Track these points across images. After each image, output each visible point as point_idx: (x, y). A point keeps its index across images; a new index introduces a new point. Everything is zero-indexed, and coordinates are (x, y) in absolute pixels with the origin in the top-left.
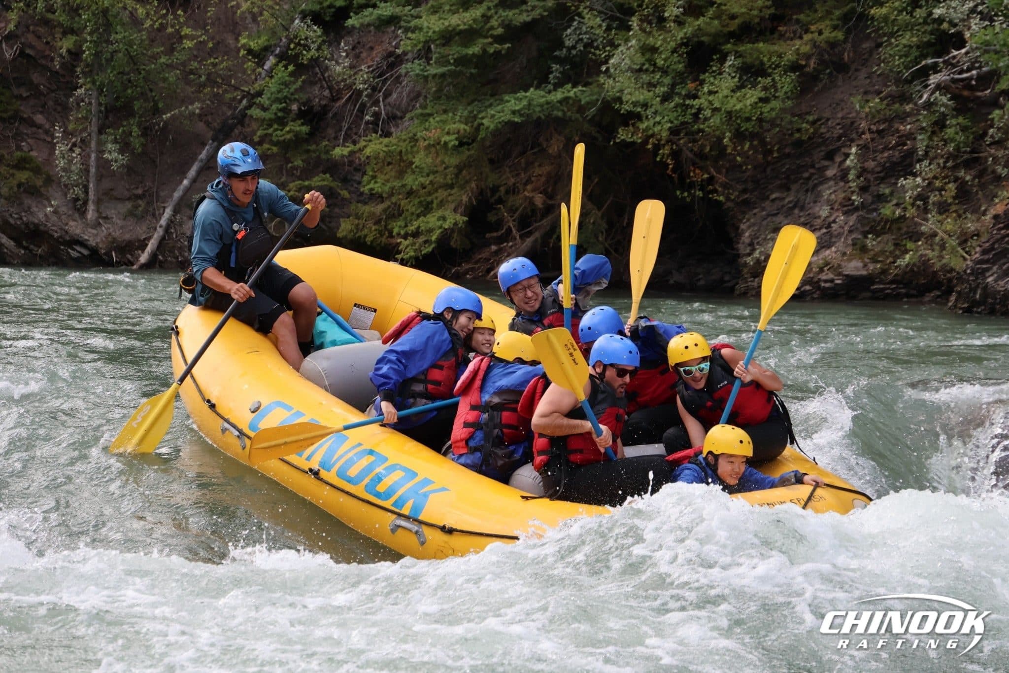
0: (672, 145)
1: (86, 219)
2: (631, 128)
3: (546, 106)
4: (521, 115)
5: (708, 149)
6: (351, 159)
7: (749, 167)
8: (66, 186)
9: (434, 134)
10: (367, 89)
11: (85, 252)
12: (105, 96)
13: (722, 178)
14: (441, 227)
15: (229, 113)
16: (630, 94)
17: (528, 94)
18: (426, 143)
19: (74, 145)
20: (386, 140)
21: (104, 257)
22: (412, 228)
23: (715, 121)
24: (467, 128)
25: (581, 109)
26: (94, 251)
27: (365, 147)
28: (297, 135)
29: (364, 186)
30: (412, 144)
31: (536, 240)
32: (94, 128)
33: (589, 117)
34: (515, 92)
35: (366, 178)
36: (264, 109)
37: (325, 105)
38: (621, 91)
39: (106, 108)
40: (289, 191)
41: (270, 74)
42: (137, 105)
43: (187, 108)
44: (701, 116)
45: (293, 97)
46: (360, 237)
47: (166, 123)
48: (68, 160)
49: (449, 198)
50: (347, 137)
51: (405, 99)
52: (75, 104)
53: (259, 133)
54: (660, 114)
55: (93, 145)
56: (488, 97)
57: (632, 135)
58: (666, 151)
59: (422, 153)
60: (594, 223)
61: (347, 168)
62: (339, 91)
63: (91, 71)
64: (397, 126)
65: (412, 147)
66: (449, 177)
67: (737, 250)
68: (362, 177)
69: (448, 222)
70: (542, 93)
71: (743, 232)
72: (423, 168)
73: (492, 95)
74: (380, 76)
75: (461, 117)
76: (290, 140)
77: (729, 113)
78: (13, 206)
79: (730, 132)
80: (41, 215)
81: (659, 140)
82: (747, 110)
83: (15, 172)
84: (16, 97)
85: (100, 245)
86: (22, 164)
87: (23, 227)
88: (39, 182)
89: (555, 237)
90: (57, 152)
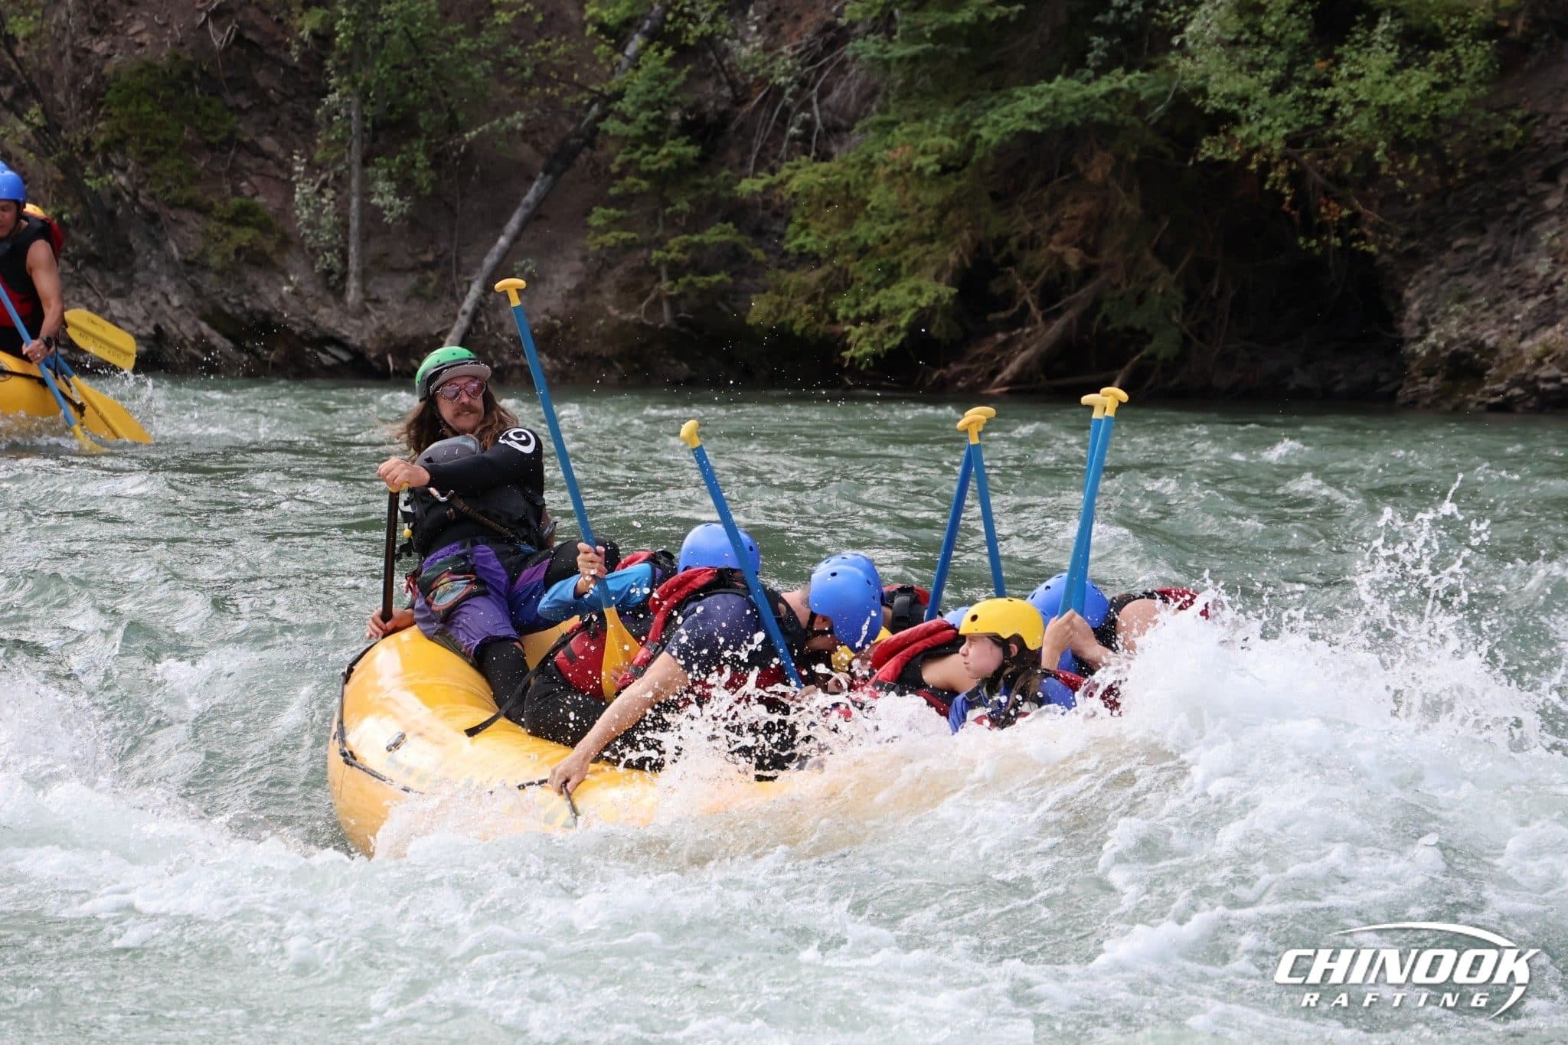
0: (1290, 163)
1: (346, 303)
2: (1222, 136)
3: (1082, 106)
4: (1042, 120)
5: (1348, 169)
6: (767, 197)
7: (1418, 196)
8: (312, 251)
9: (900, 155)
10: (791, 84)
11: (345, 357)
12: (373, 104)
13: (1372, 216)
14: (914, 305)
15: (571, 128)
16: (1220, 82)
17: (1052, 86)
18: (889, 169)
19: (324, 184)
20: (824, 166)
21: (376, 364)
22: (867, 308)
23: (1361, 122)
24: (956, 144)
25: (1140, 109)
26: (358, 354)
27: (790, 177)
28: (680, 161)
29: (789, 242)
30: (864, 171)
31: (1069, 324)
32: (355, 156)
33: (1154, 121)
34: (1032, 83)
35: (791, 228)
36: (626, 120)
37: (725, 112)
38: (1206, 77)
39: (374, 123)
40: (668, 252)
41: (635, 63)
42: (423, 119)
43: (503, 120)
44: (1337, 115)
45: (673, 99)
46: (783, 324)
47: (470, 146)
48: (315, 209)
49: (928, 258)
50: (761, 162)
51: (853, 99)
52: (324, 119)
53: (619, 159)
54: (1270, 114)
55: (354, 183)
56: (988, 92)
57: (1225, 149)
58: (1280, 173)
59: (882, 187)
60: (1163, 294)
61: (761, 212)
62: (747, 88)
63: (349, 65)
64: (840, 143)
65: (865, 176)
66: (926, 223)
67: (1401, 331)
68: (786, 227)
69: (925, 297)
70: (1076, 83)
71: (1409, 302)
72: (883, 211)
73: (995, 89)
74: (813, 62)
75: (944, 125)
76: (669, 169)
77: (1384, 109)
78: (228, 285)
79: (1385, 140)
80: (273, 299)
81: (1269, 156)
82: (1413, 103)
83: (232, 229)
84: (231, 109)
85: (369, 345)
86: (242, 216)
87: (245, 317)
88: (269, 245)
89: (1099, 317)
90: (297, 197)
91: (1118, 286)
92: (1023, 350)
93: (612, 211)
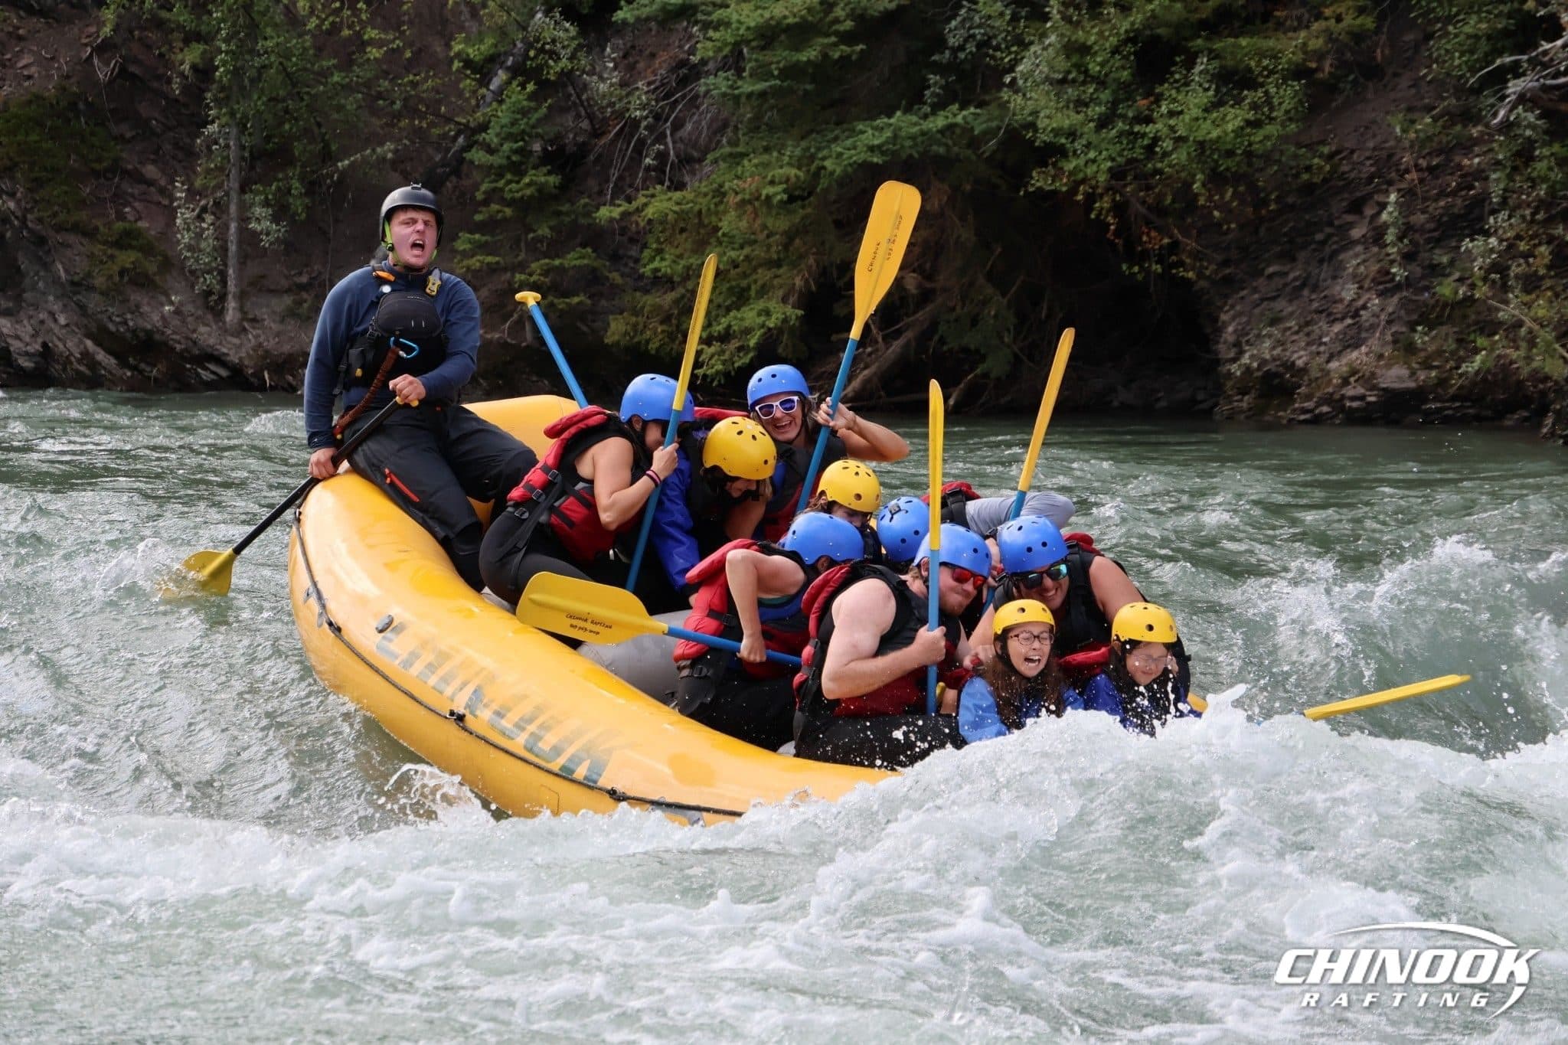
0: (1114, 194)
1: (224, 323)
2: (1051, 170)
3: (920, 139)
4: (883, 153)
5: (1169, 200)
6: (623, 224)
7: (1233, 226)
8: (192, 272)
9: (749, 185)
10: (646, 117)
11: (224, 373)
12: (250, 135)
14: (763, 326)
15: (438, 157)
16: (1049, 117)
17: (892, 121)
18: (739, 198)
19: (204, 210)
20: (677, 195)
21: (252, 380)
22: (718, 328)
23: (1180, 156)
24: (801, 174)
25: (975, 142)
26: (236, 371)
27: (646, 205)
28: (541, 188)
29: (645, 266)
30: (717, 200)
31: (907, 345)
32: (234, 184)
33: (987, 154)
34: (873, 118)
35: (647, 253)
36: (491, 150)
37: (584, 144)
38: (1035, 113)
39: (251, 153)
40: (530, 275)
41: (499, 97)
42: (298, 148)
43: (374, 150)
44: (1158, 149)
45: (534, 132)
46: (639, 343)
47: (343, 174)
48: (196, 234)
49: (776, 282)
50: (618, 191)
51: (705, 132)
52: (204, 149)
53: (484, 187)
54: (1095, 148)
55: (233, 209)
56: (832, 126)
57: (1053, 181)
58: (1105, 203)
59: (732, 214)
60: (996, 316)
61: (617, 238)
62: (605, 120)
63: (228, 98)
64: (693, 173)
65: (716, 205)
66: (774, 248)
67: (1217, 353)
68: (641, 252)
69: (773, 318)
70: (914, 119)
71: (1225, 325)
72: (733, 237)
73: (838, 124)
74: (667, 96)
75: (790, 157)
76: (531, 197)
77: (1201, 145)
78: (112, 306)
79: (1203, 172)
80: (156, 318)
81: (1094, 188)
82: (1228, 139)
83: (117, 253)
84: (115, 138)
85: (246, 363)
86: (127, 240)
87: (129, 335)
88: (151, 267)
89: (936, 338)
90: (178, 221)
91: (953, 309)
92: (865, 368)
93: (477, 236)
